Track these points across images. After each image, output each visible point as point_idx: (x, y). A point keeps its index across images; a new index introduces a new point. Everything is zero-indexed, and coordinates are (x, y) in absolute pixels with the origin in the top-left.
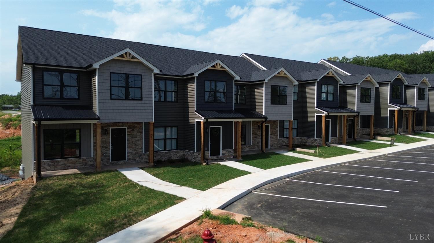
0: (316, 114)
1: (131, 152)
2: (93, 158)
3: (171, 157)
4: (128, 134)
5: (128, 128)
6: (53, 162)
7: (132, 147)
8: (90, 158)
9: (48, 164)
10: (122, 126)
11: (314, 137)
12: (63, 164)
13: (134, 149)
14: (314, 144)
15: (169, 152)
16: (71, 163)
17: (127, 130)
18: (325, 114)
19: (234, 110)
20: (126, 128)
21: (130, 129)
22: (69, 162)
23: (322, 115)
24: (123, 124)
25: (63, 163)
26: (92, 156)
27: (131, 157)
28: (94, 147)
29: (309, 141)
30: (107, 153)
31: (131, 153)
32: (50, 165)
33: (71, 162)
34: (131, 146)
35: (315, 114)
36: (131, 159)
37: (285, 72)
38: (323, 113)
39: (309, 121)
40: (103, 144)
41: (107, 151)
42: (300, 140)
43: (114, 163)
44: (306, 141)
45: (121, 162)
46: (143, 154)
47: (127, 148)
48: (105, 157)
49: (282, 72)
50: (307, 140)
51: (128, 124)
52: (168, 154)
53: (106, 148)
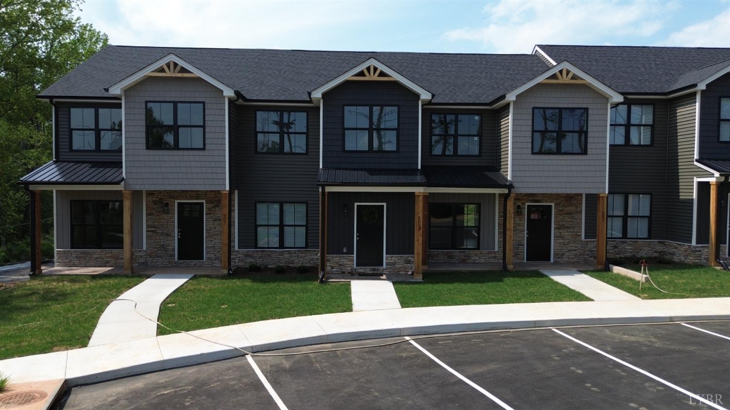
0: (696, 180)
1: (213, 245)
2: (145, 251)
3: (293, 262)
4: (206, 214)
5: (206, 203)
6: (83, 253)
7: (214, 237)
8: (140, 251)
9: (76, 256)
10: (196, 199)
11: (690, 242)
12: (98, 258)
13: (217, 241)
14: (690, 260)
15: (289, 252)
16: (110, 257)
17: (206, 206)
18: (717, 178)
19: (419, 167)
20: (204, 201)
21: (211, 205)
22: (107, 255)
23: (709, 182)
24: (197, 194)
25: (99, 256)
26: (145, 248)
27: (212, 256)
28: (148, 233)
29: (678, 250)
30: (169, 246)
31: (212, 247)
32: (80, 258)
33: (111, 255)
34: (213, 235)
35: (695, 178)
36: (213, 259)
37: (575, 70)
38: (712, 175)
39: (681, 197)
40: (163, 229)
41: (169, 242)
42: (660, 248)
43: (181, 264)
44: (674, 250)
45: (194, 262)
46: (236, 251)
47: (206, 238)
48: (166, 252)
49: (564, 73)
50: (676, 248)
51: (206, 195)
52: (287, 256)
53: (167, 235)
